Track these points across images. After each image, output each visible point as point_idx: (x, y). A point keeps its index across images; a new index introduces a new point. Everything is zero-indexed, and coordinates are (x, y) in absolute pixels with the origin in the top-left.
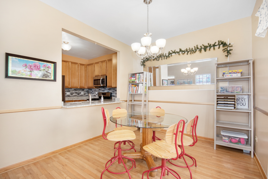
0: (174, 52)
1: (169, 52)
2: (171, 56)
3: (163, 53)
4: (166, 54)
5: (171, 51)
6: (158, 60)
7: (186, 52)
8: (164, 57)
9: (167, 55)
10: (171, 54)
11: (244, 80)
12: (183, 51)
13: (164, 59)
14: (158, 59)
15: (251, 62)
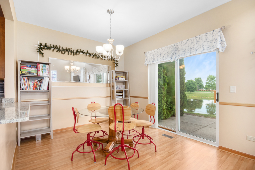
0: (82, 52)
1: (78, 49)
2: (79, 54)
3: (71, 49)
4: (74, 50)
5: (80, 49)
6: (64, 54)
7: (92, 55)
8: (71, 52)
9: (75, 52)
10: (79, 52)
11: (121, 82)
12: (90, 54)
13: (71, 54)
14: (63, 52)
15: (127, 73)
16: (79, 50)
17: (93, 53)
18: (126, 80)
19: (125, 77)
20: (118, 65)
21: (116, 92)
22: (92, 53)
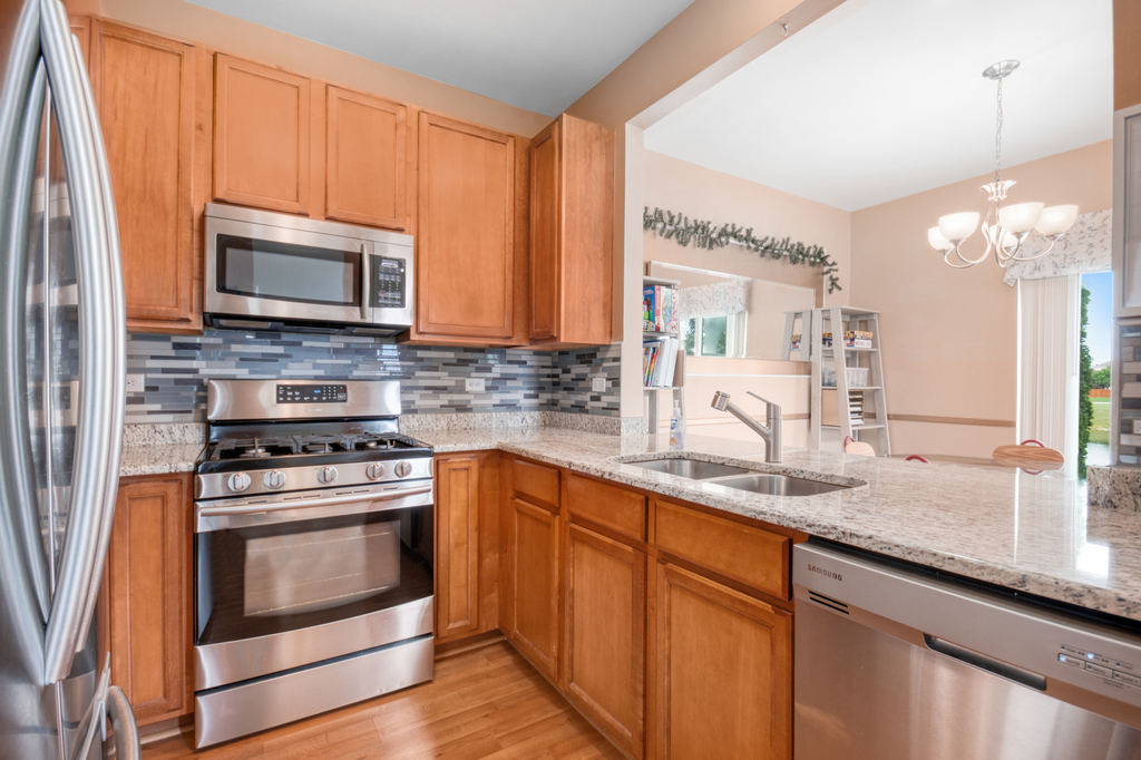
0: (735, 234)
1: (727, 226)
2: (727, 243)
4: (715, 228)
5: (733, 225)
7: (761, 246)
8: (706, 237)
9: (715, 235)
10: (727, 235)
12: (756, 242)
13: (704, 245)
15: (875, 317)
16: (729, 229)
17: (767, 238)
18: (874, 345)
19: (870, 335)
20: (838, 283)
21: (848, 397)
22: (763, 239)
